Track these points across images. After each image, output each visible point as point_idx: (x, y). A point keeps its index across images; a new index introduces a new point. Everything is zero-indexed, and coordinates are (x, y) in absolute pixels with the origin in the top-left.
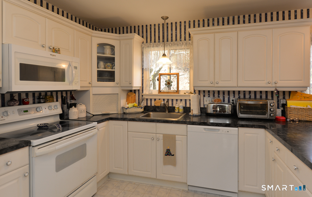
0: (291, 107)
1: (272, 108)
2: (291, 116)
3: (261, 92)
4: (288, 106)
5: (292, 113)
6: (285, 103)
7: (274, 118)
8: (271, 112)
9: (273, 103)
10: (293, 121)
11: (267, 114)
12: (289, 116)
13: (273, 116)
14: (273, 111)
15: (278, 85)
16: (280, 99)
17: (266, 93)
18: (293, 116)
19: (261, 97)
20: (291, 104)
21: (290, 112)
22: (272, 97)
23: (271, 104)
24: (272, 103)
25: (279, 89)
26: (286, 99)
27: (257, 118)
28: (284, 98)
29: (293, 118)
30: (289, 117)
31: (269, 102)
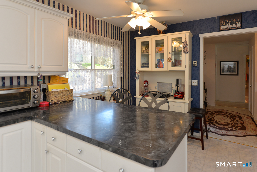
0: (52, 90)
1: (36, 95)
2: (53, 99)
3: (19, 78)
4: (50, 90)
5: (54, 96)
6: (45, 87)
7: (38, 105)
8: (35, 99)
9: (37, 89)
10: (55, 104)
11: (30, 103)
12: (51, 99)
13: (37, 104)
14: (38, 97)
15: (41, 70)
16: (41, 84)
17: (25, 78)
18: (55, 99)
19: (19, 83)
20: (52, 88)
21: (52, 96)
22: (32, 82)
23: (35, 91)
24: (35, 89)
25: (44, 74)
26: (46, 84)
27: (17, 109)
28: (44, 83)
29: (55, 101)
30: (51, 101)
31: (33, 88)
